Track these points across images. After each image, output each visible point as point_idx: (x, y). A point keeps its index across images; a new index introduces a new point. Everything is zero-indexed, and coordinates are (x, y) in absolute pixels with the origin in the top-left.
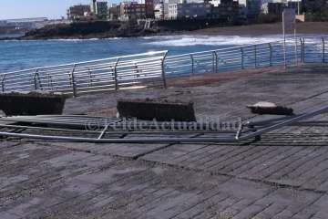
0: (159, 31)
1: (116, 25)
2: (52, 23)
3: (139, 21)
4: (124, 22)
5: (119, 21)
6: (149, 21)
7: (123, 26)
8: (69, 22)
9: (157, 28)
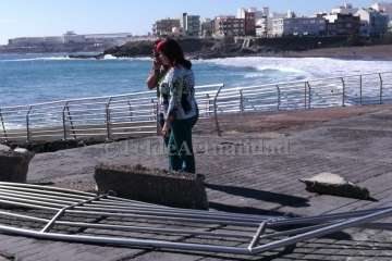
0: (260, 51)
1: (209, 44)
2: (135, 40)
3: (236, 38)
4: (218, 40)
5: (213, 39)
6: (248, 39)
7: (217, 45)
8: (154, 40)
9: (258, 47)
